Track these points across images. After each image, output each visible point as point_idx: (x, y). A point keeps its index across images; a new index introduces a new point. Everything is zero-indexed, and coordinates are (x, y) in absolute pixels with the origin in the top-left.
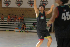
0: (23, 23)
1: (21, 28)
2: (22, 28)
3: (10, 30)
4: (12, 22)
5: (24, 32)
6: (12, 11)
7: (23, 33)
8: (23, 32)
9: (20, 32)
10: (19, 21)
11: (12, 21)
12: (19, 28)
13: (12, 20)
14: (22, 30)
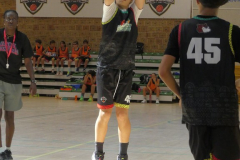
0: (87, 70)
1: (81, 87)
2: (84, 87)
3: (41, 95)
4: (50, 66)
5: (90, 99)
6: (51, 28)
7: (86, 104)
8: (86, 100)
9: (78, 99)
10: (74, 63)
11: (51, 63)
12: (74, 87)
13: (49, 59)
14: (83, 95)
